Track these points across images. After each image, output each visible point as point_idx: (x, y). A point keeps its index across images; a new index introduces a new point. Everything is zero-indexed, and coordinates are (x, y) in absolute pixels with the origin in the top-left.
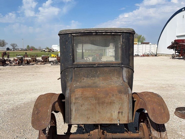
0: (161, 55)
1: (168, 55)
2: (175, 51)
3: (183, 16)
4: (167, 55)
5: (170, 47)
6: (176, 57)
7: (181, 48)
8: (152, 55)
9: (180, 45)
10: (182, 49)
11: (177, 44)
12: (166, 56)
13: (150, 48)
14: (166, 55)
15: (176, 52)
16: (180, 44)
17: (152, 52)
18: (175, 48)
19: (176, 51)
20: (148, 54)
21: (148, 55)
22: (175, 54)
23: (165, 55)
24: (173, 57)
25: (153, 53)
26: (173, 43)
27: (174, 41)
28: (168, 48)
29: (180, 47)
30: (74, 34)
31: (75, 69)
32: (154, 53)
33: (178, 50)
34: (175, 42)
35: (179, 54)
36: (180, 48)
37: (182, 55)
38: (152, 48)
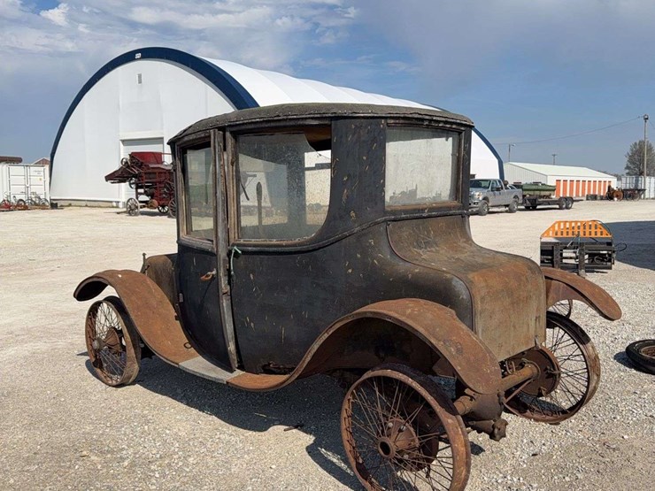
0: (70, 205)
1: (96, 204)
2: (137, 189)
3: (140, 76)
4: (93, 204)
5: (115, 177)
6: (141, 210)
7: (158, 179)
8: (36, 205)
9: (150, 171)
10: (160, 183)
11: (140, 167)
12: (86, 206)
13: (27, 177)
14: (89, 204)
15: (141, 194)
16: (152, 166)
17: (33, 193)
18: (134, 180)
19: (140, 191)
20: (22, 200)
21: (22, 206)
22: (137, 198)
23: (84, 203)
24: (131, 210)
25: (39, 198)
26: (126, 163)
27: (128, 157)
28: (108, 178)
29: (151, 176)
30: (392, 121)
31: (391, 224)
32: (42, 197)
33: (147, 187)
34: (131, 160)
35: (152, 198)
36: (154, 180)
37: (161, 202)
38: (35, 180)
